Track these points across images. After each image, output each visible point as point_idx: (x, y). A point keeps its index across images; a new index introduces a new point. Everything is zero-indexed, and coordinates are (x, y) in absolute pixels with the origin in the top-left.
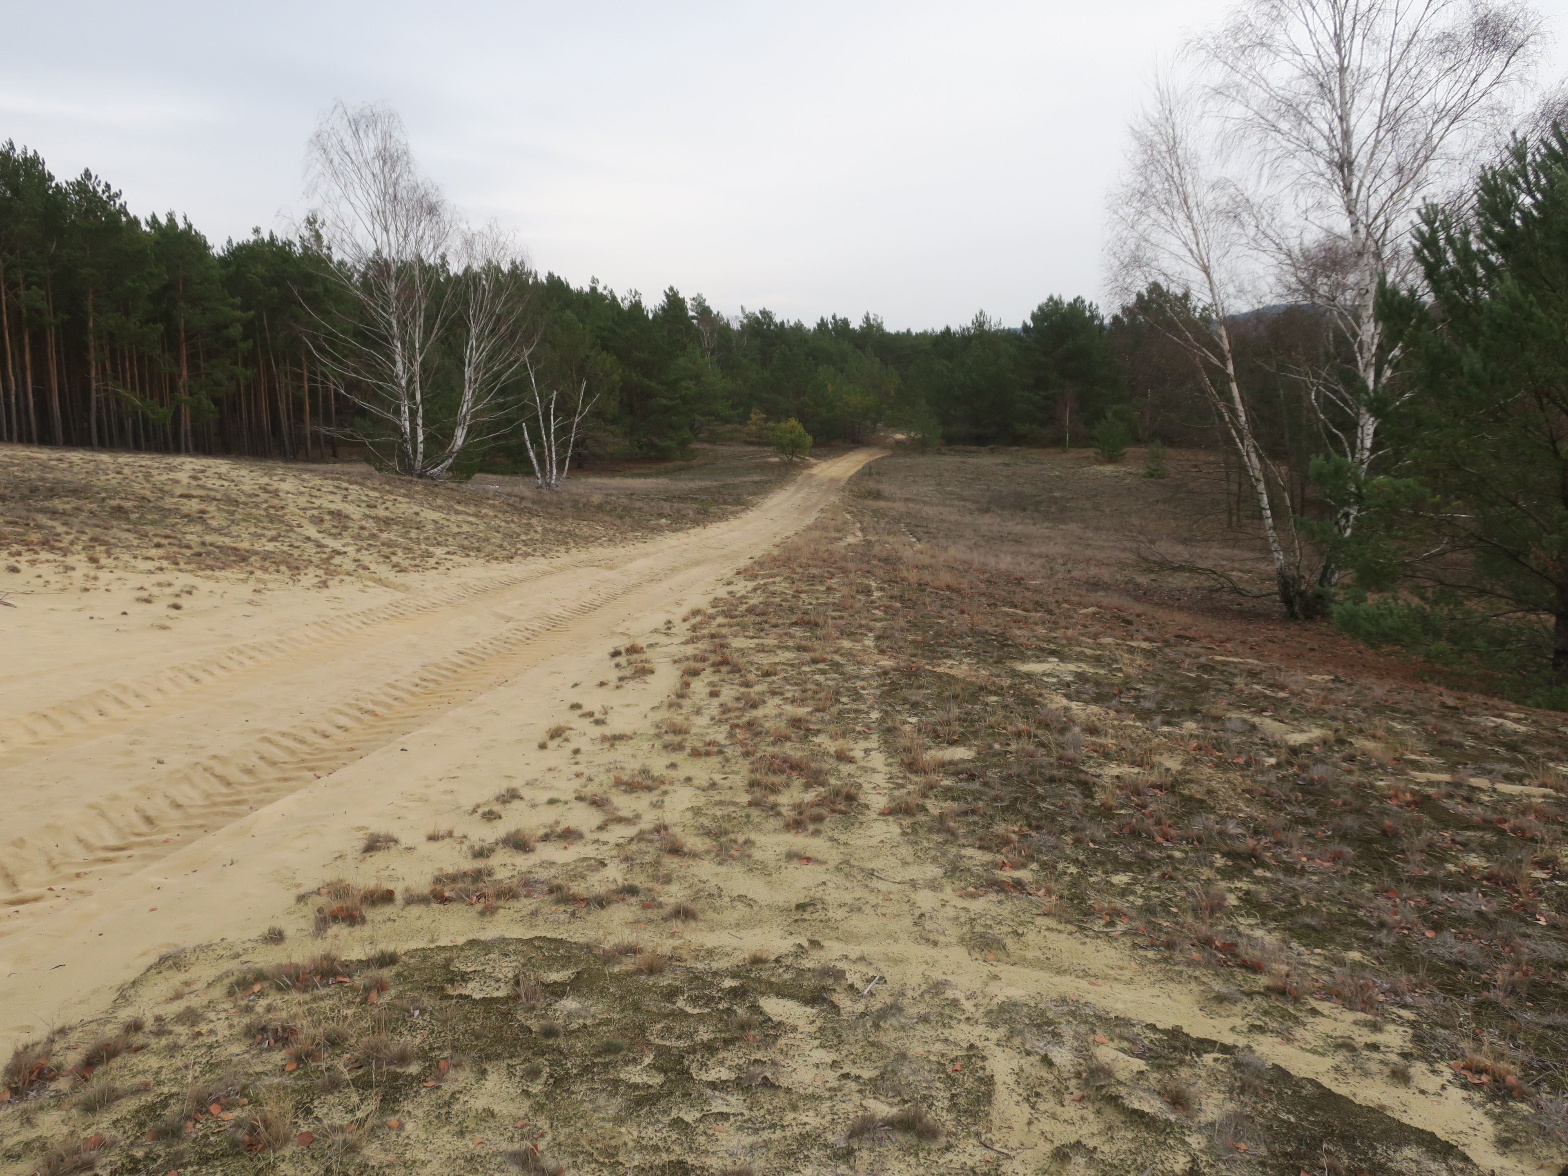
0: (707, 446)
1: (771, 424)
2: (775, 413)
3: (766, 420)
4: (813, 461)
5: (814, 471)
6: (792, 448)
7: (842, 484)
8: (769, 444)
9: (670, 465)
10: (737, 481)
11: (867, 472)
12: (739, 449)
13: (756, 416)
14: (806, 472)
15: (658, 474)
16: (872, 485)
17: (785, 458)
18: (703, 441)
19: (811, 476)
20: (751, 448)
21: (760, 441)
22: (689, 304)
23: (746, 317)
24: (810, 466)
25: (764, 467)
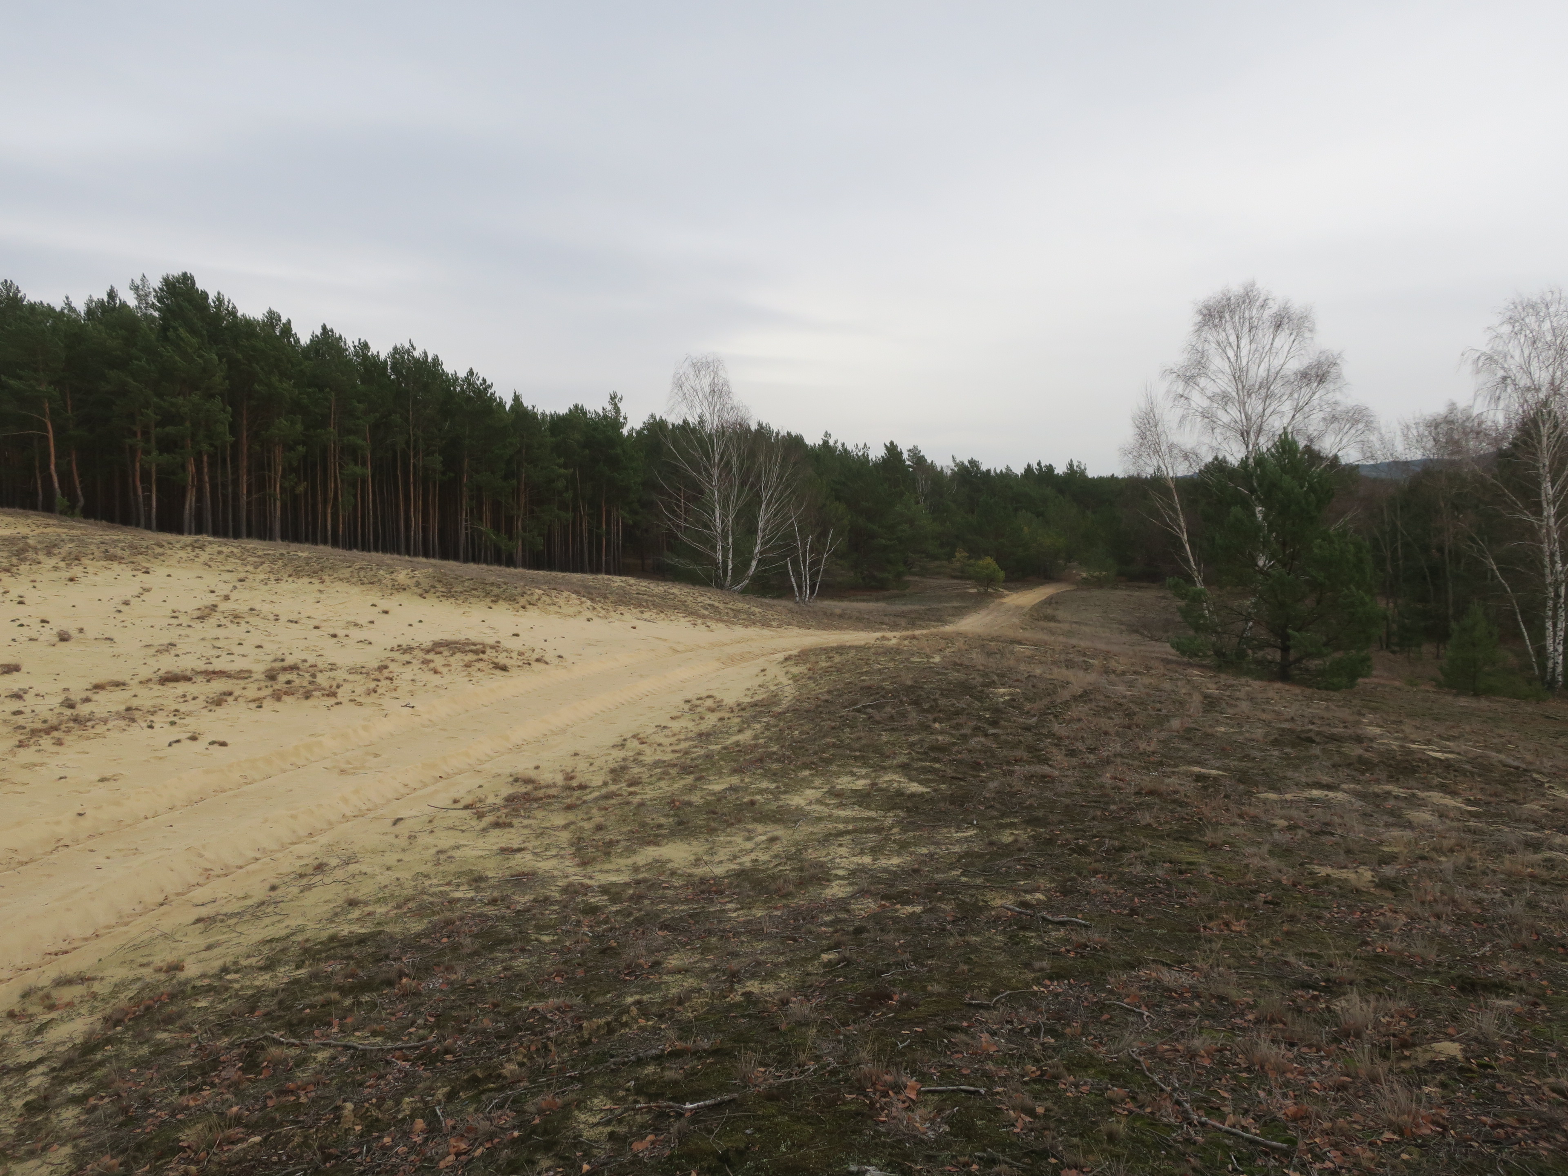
0: (917, 578)
1: (972, 561)
2: (975, 552)
3: (969, 558)
4: (1006, 592)
5: (1005, 600)
6: (988, 581)
7: (1026, 610)
8: (969, 578)
9: (886, 593)
10: (940, 606)
11: (1049, 602)
12: (945, 582)
13: (960, 554)
14: (998, 601)
15: (877, 600)
16: (1049, 611)
17: (982, 590)
18: (915, 574)
19: (1002, 604)
20: (956, 581)
21: (962, 575)
22: (905, 456)
23: (957, 465)
24: (1002, 596)
25: (963, 597)
